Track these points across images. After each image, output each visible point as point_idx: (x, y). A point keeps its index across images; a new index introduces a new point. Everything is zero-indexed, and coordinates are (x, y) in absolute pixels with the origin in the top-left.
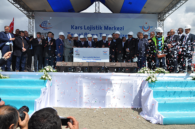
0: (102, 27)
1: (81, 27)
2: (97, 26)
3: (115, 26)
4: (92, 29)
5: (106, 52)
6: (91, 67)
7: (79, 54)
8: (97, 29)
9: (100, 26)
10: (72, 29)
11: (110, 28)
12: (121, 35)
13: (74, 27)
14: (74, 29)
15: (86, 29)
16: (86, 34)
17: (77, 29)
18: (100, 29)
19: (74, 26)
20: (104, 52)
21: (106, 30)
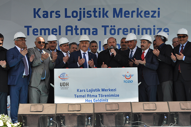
0: (107, 12)
1: (57, 12)
2: (95, 9)
3: (138, 9)
4: (84, 17)
5: (131, 76)
6: (101, 114)
7: (68, 84)
8: (95, 16)
9: (104, 9)
10: (35, 17)
11: (127, 13)
12: (154, 29)
13: (41, 13)
14: (41, 16)
15: (70, 17)
16: (69, 28)
17: (47, 17)
18: (103, 17)
19: (39, 9)
20: (125, 76)
21: (118, 17)
